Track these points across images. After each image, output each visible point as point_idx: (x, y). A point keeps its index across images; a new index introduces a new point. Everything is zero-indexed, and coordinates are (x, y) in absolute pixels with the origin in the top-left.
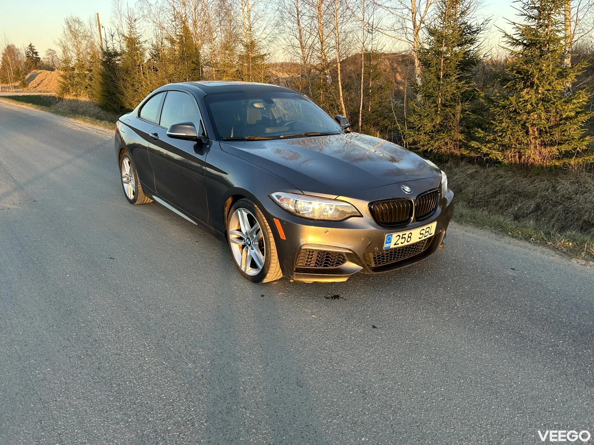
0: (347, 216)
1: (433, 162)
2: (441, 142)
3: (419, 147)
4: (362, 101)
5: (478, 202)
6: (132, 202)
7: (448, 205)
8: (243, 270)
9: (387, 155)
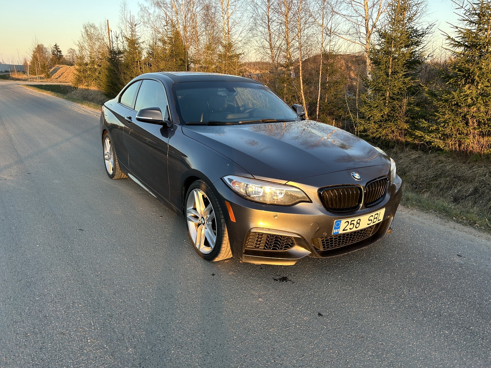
0: (298, 200)
1: (381, 148)
2: (388, 130)
3: (368, 134)
4: (319, 94)
5: (420, 184)
6: (112, 177)
7: (396, 191)
8: (198, 248)
9: (338, 142)
